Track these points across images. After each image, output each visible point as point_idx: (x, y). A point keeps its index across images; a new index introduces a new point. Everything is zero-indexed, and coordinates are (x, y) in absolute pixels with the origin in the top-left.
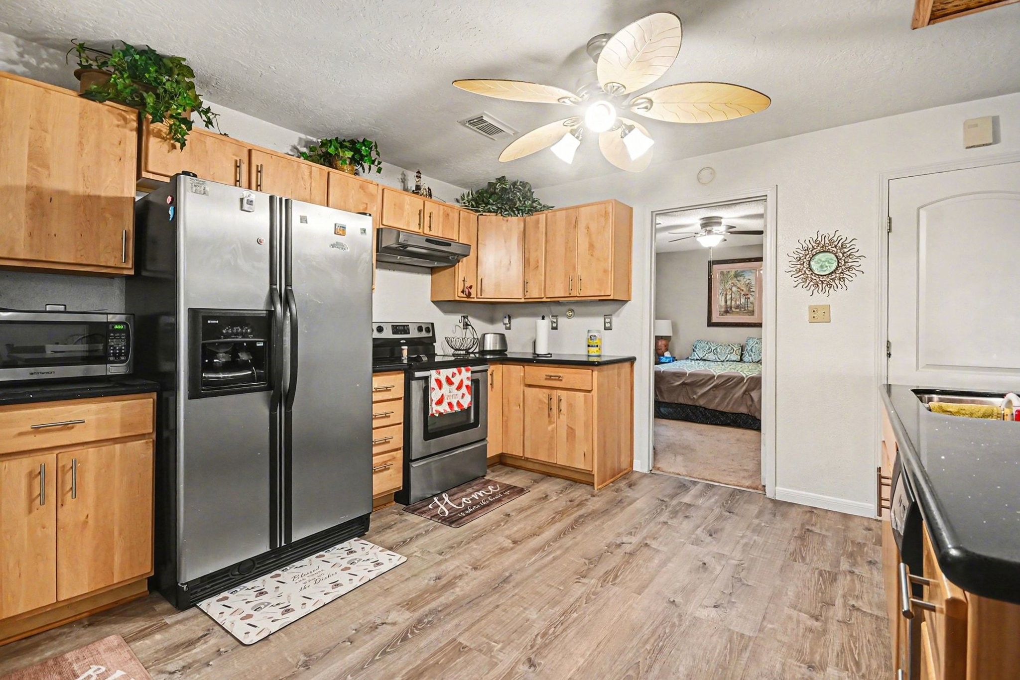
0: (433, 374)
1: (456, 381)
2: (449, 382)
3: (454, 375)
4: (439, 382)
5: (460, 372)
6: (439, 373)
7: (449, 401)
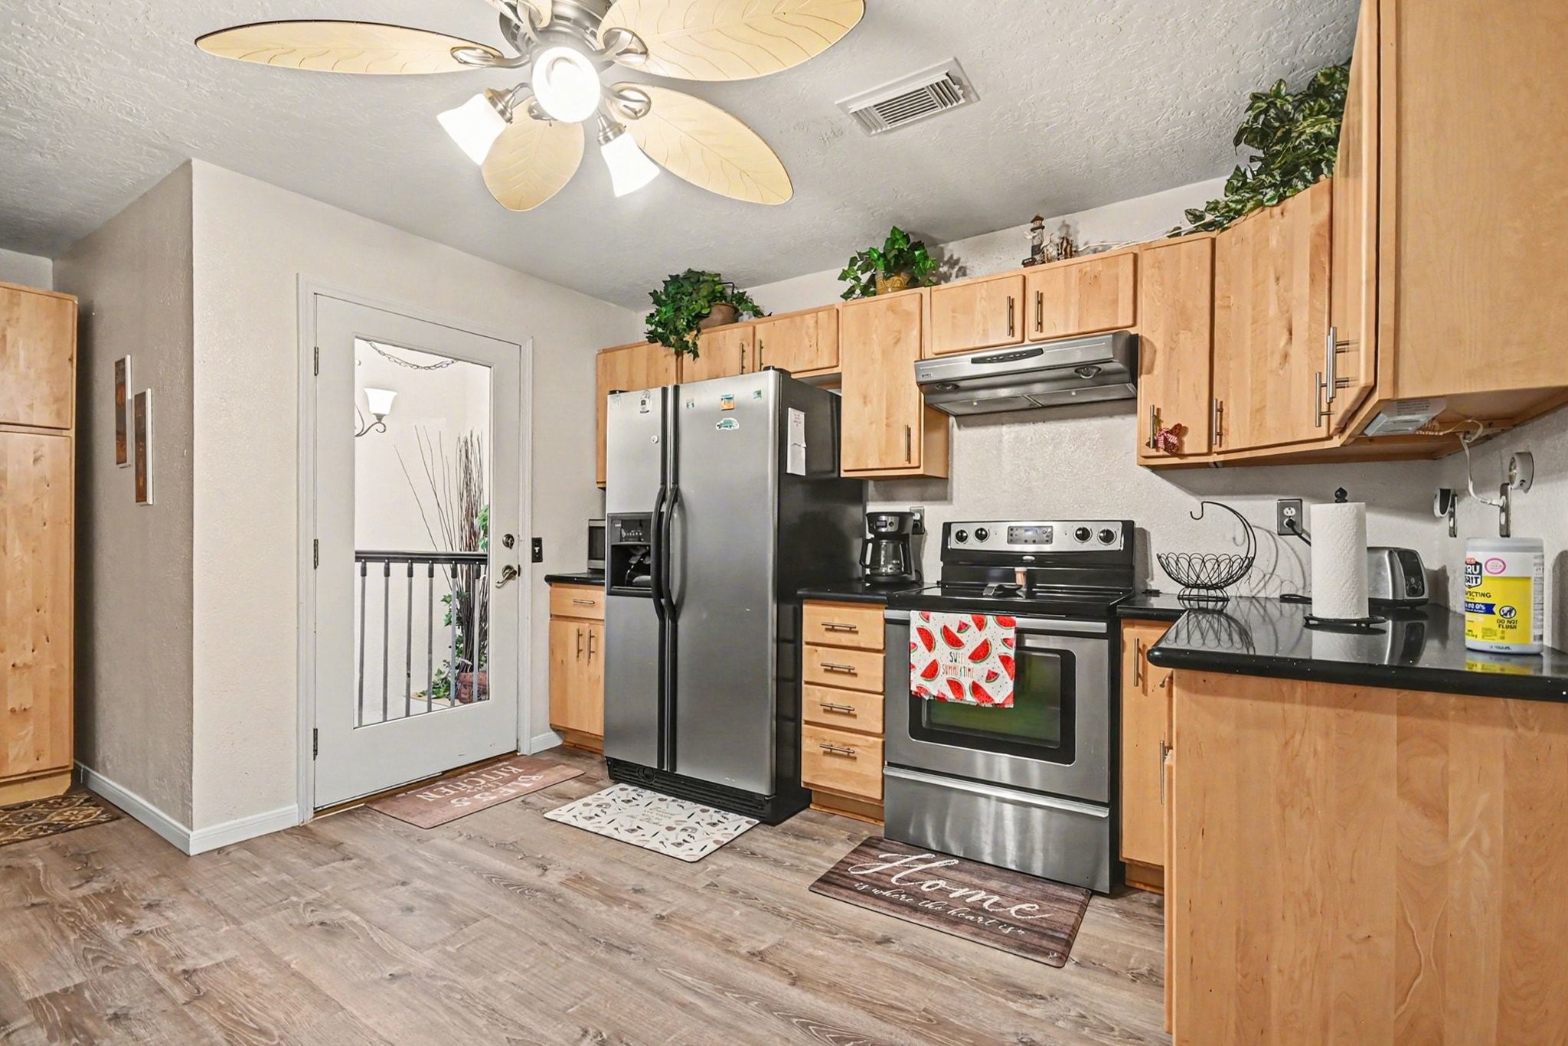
0: (915, 617)
1: (972, 639)
2: (953, 641)
3: (963, 627)
4: (925, 634)
5: (981, 625)
6: (928, 619)
7: (951, 676)
